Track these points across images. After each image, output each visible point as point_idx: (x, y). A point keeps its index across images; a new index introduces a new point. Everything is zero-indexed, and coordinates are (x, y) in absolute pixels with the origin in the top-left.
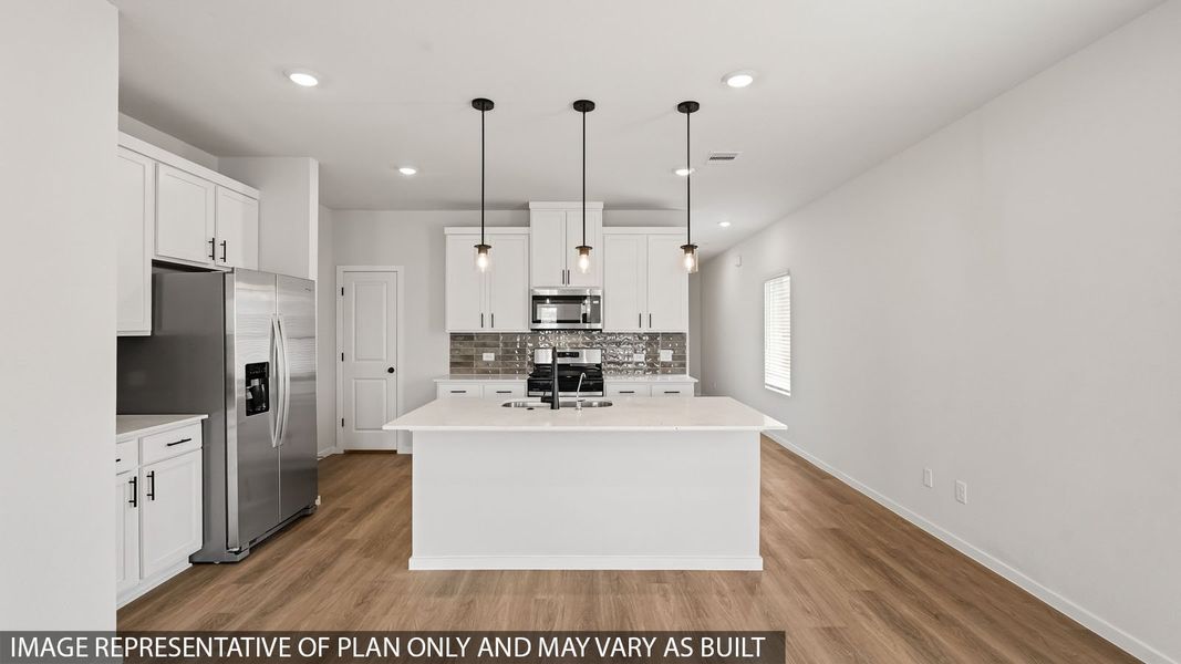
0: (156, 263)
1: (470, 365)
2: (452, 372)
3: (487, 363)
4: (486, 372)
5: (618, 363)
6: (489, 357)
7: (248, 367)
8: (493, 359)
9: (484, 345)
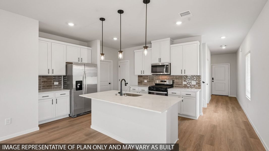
0: (66, 63)
1: (142, 83)
2: (138, 84)
3: (145, 83)
4: (145, 85)
5: (178, 84)
6: (146, 81)
7: (76, 81)
8: (147, 82)
9: (145, 78)
